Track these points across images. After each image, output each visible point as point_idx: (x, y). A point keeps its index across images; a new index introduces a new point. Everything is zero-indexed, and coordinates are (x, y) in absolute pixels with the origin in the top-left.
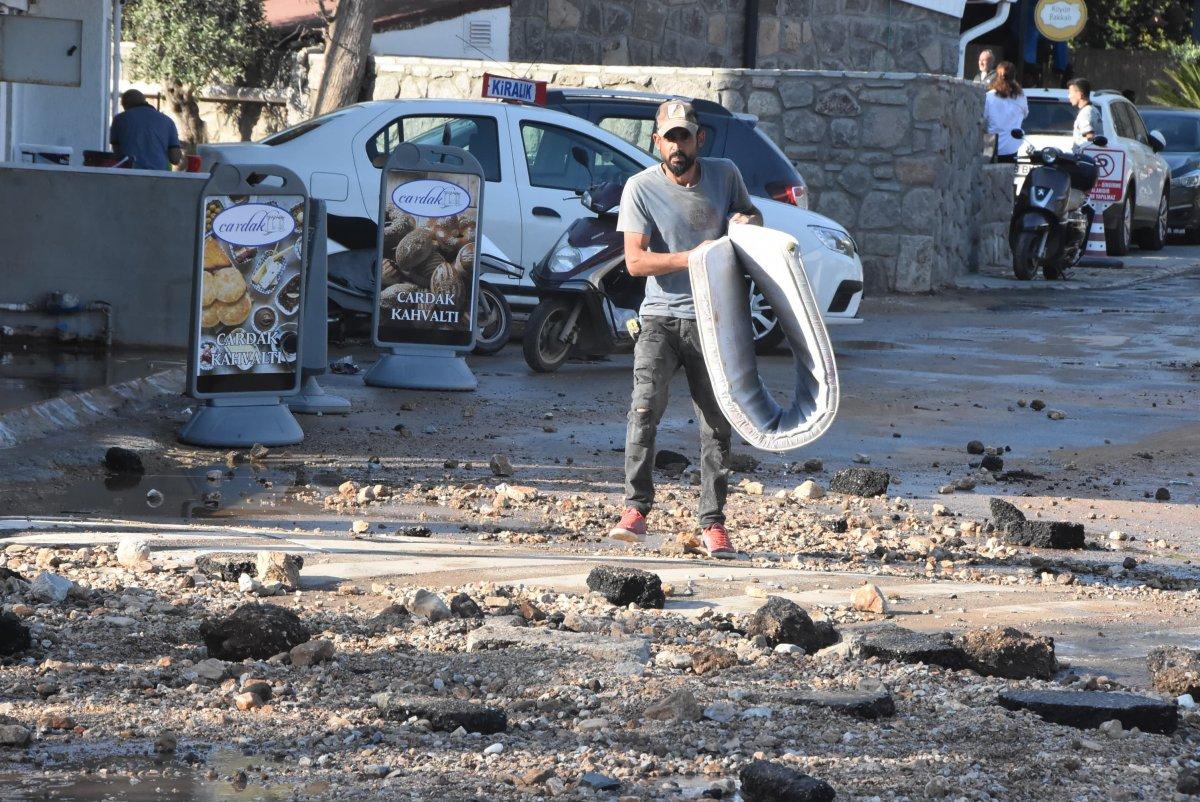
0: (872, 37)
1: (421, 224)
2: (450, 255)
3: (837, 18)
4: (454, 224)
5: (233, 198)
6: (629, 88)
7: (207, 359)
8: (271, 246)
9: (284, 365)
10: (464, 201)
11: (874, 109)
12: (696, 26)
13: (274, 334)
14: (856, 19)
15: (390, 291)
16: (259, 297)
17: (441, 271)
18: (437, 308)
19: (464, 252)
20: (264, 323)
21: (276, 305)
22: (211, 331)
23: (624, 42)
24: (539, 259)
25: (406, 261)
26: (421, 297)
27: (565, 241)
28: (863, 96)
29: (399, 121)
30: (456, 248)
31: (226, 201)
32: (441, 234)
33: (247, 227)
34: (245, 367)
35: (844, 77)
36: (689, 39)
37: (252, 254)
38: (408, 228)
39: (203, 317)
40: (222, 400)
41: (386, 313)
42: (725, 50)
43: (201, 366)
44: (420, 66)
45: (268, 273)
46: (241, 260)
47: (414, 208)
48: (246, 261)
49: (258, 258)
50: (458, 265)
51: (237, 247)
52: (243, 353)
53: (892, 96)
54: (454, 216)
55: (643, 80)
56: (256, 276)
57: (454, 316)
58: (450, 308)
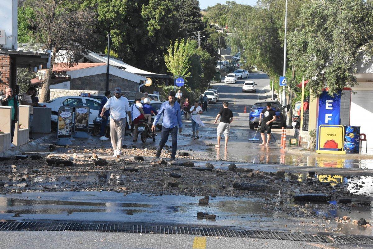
0: (126, 86)
1: (81, 114)
2: (85, 119)
3: (121, 83)
4: (86, 114)
5: (63, 111)
6: (92, 94)
7: (59, 133)
8: (68, 117)
9: (70, 134)
10: (87, 111)
11: (130, 97)
12: (99, 84)
13: (68, 130)
14: (123, 83)
15: (76, 124)
16: (66, 124)
17: (84, 121)
18: (83, 126)
19: (87, 118)
20: (67, 128)
21: (69, 126)
22: (60, 129)
23: (88, 87)
24: (94, 119)
25: (79, 120)
26: (81, 125)
27: (98, 117)
28: (128, 95)
29: (67, 99)
30: (86, 118)
31: (62, 111)
32: (84, 116)
33: (65, 115)
34: (64, 134)
35: (125, 92)
36: (98, 86)
37: (65, 118)
38: (79, 115)
39: (59, 127)
40: (61, 139)
41: (76, 127)
42: (103, 88)
43: (58, 134)
44: (58, 90)
45: (68, 121)
46: (64, 119)
47: (79, 112)
48: (65, 119)
49: (66, 119)
50: (86, 120)
51: (63, 118)
52: (64, 132)
53: (133, 95)
54: (85, 113)
55: (94, 93)
56: (66, 121)
57: (85, 128)
58: (85, 126)
